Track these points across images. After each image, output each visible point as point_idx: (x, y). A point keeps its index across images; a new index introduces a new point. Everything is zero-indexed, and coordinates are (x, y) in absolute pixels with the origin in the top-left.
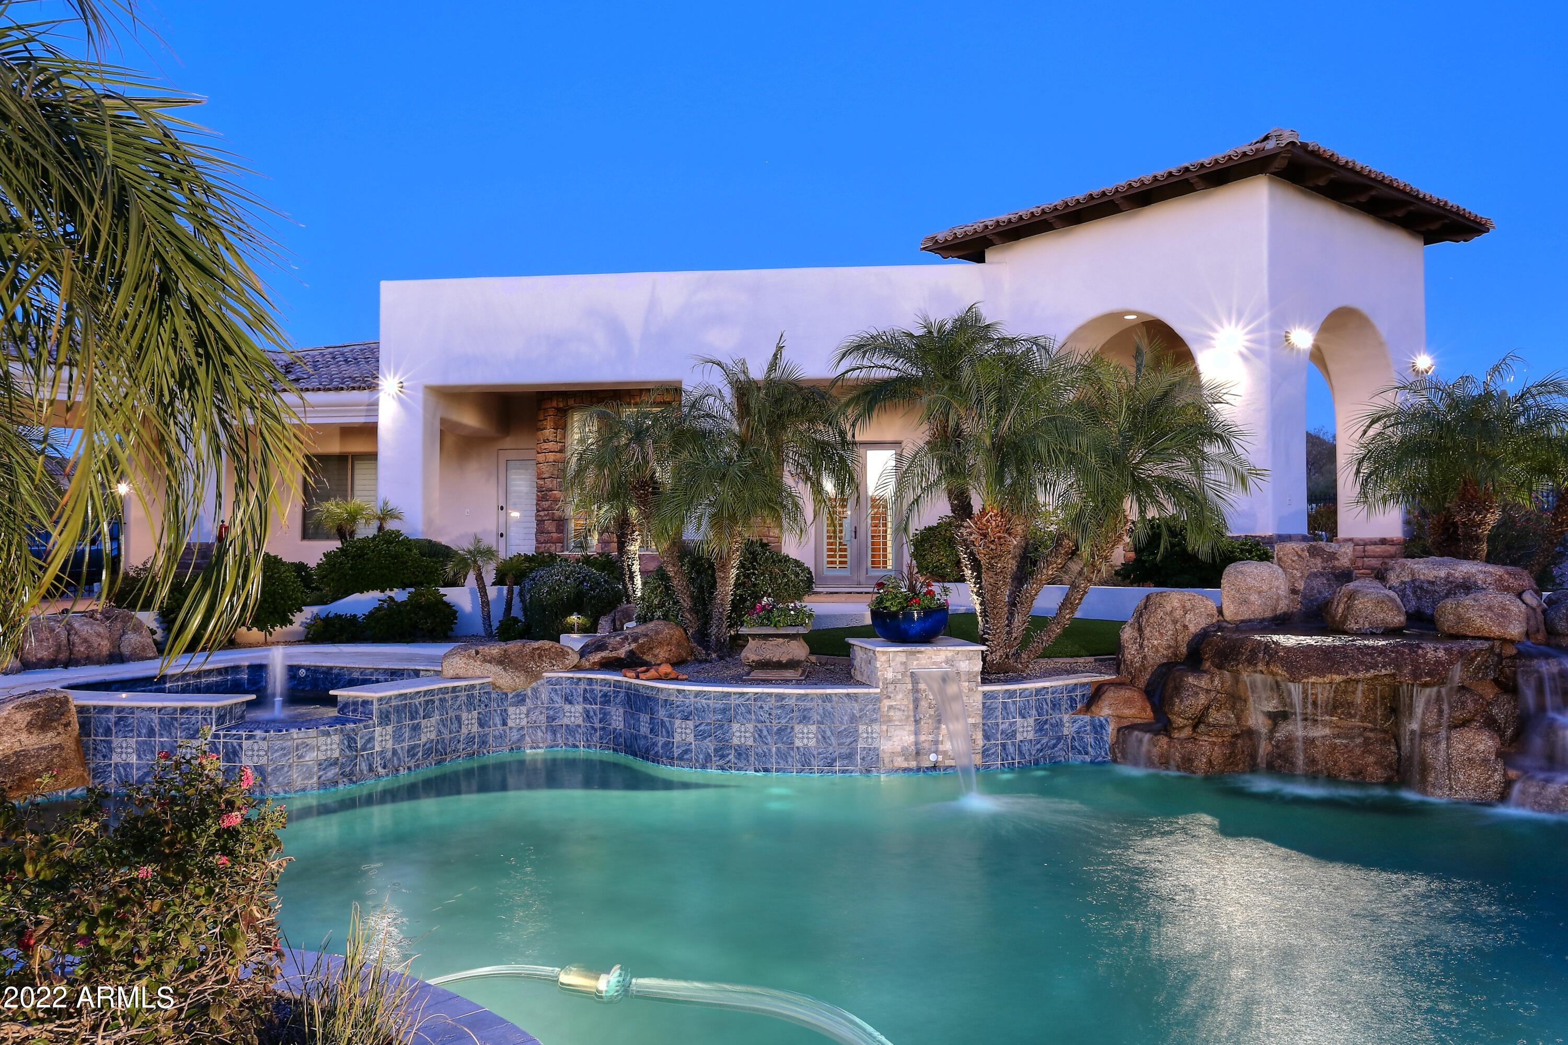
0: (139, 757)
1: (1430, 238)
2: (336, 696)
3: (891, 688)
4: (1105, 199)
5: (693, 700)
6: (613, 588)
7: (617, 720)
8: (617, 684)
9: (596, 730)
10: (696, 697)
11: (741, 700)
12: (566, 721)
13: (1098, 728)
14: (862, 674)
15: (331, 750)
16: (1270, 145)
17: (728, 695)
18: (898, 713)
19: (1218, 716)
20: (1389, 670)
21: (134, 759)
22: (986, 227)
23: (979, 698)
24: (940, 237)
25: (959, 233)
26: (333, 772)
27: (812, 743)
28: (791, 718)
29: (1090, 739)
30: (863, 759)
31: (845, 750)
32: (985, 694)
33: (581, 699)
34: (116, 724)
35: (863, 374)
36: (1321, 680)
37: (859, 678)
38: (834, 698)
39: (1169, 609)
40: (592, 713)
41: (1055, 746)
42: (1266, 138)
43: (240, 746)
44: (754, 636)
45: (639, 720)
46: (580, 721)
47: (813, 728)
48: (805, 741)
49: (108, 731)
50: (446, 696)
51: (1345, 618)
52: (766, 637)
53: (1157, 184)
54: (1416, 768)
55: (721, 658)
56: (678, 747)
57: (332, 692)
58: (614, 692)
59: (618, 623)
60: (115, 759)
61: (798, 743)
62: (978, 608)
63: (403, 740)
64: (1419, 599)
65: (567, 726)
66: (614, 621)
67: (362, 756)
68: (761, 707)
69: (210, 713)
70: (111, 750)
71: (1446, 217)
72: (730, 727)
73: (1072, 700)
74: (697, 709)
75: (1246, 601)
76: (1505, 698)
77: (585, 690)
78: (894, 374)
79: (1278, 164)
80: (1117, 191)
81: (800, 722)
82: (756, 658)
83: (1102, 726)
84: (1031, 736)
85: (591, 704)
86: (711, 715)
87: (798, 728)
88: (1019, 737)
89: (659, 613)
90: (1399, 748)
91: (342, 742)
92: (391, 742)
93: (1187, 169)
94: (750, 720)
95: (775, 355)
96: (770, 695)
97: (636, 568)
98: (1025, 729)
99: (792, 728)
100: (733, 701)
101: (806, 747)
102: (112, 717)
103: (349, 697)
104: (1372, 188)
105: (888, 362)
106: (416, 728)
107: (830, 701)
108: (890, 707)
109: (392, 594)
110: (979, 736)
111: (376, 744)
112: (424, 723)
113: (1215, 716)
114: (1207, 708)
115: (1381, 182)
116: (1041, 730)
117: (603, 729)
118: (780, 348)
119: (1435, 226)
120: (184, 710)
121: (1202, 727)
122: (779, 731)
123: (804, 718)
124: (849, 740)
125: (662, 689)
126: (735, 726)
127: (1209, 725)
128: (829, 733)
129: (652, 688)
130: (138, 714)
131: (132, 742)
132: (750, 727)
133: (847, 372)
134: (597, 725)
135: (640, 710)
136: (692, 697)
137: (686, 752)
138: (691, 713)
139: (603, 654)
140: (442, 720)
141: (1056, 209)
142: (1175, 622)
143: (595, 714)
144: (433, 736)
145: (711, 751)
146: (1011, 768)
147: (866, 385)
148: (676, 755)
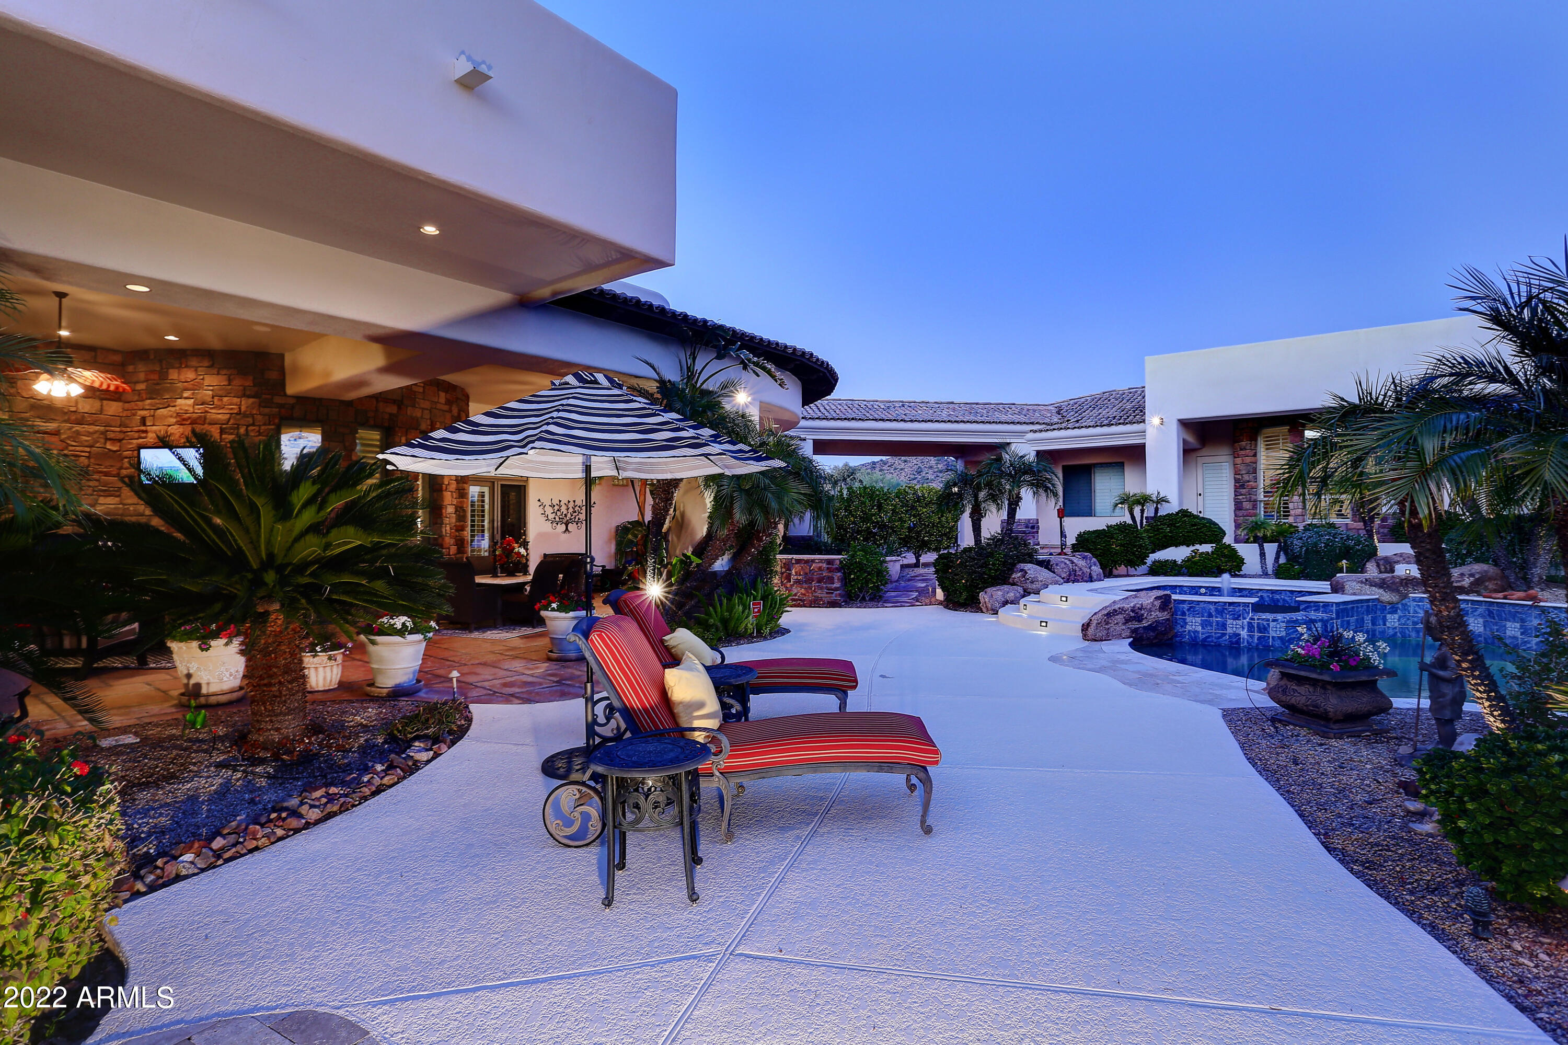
0: (1203, 628)
8: (1475, 603)
21: (1199, 629)
34: (1188, 610)
43: (1268, 625)
45: (1504, 626)
49: (1184, 614)
58: (1472, 608)
60: (1188, 628)
70: (1186, 623)
102: (1186, 606)
120: (1231, 604)
129: (1523, 606)
130: (1202, 605)
131: (1199, 620)
135: (1507, 620)
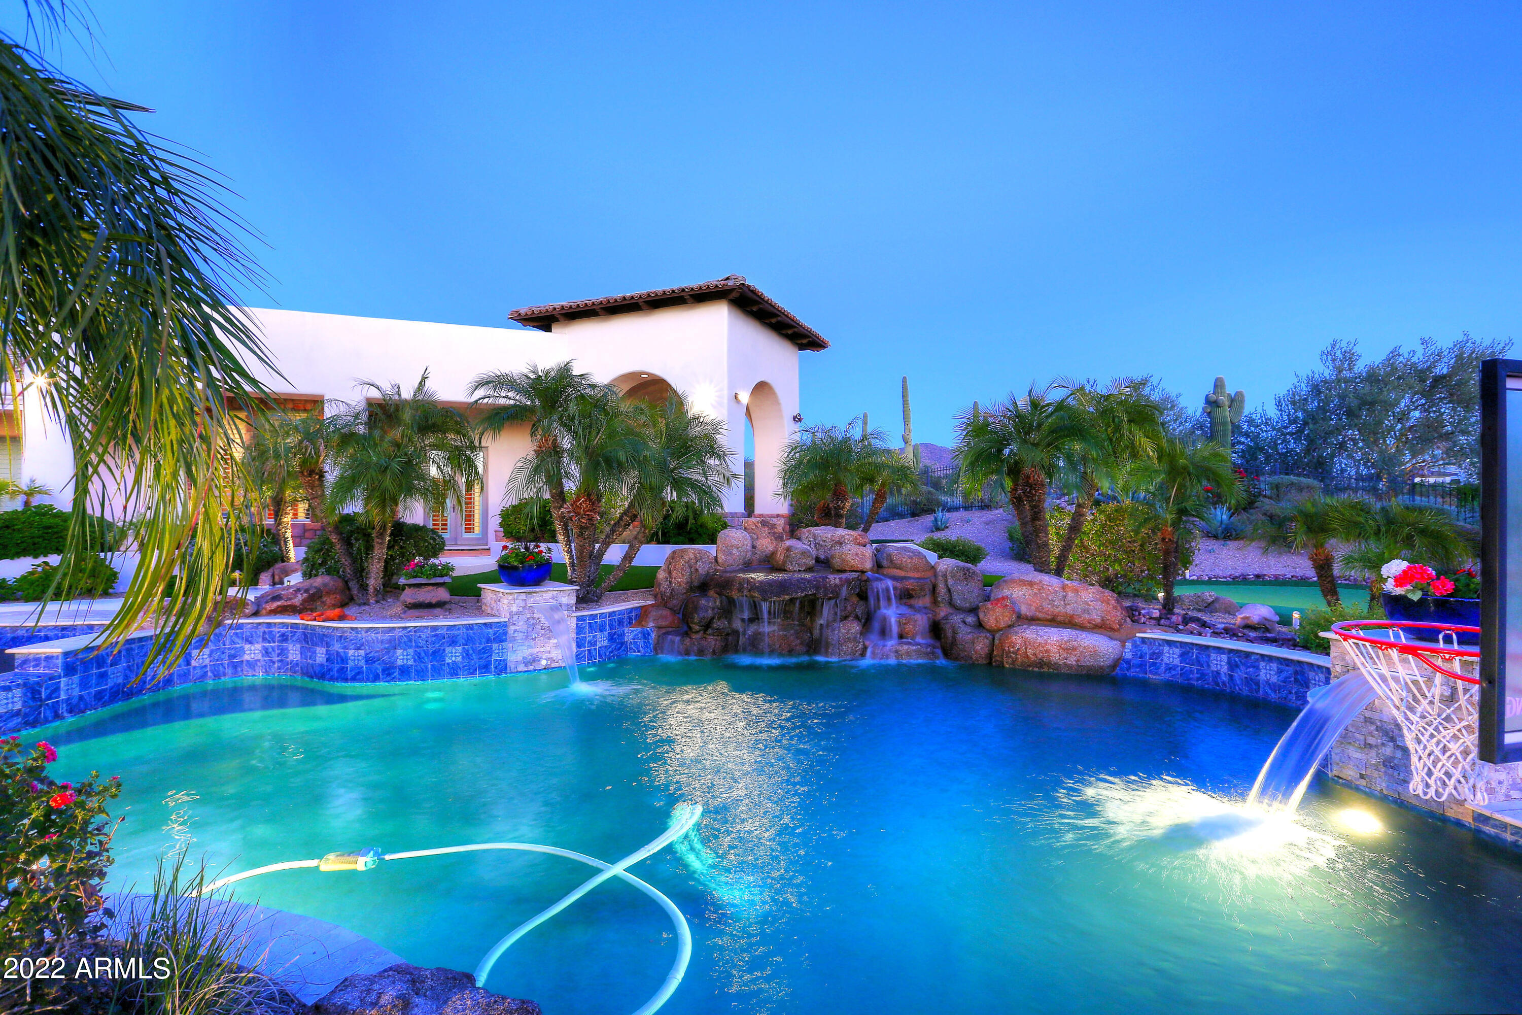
1: (802, 347)
2: (13, 655)
3: (515, 618)
4: (632, 301)
5: (365, 635)
6: (271, 551)
7: (294, 653)
8: (294, 626)
9: (274, 663)
10: (367, 632)
12: (246, 657)
13: (646, 635)
14: (492, 609)
15: (13, 703)
16: (730, 283)
17: (394, 628)
18: (521, 634)
19: (719, 624)
20: (813, 591)
22: (555, 309)
23: (574, 621)
24: (523, 312)
25: (536, 310)
26: (15, 722)
27: (459, 659)
28: (443, 643)
29: (641, 642)
30: (496, 668)
31: (482, 662)
32: (579, 619)
33: (261, 640)
35: (491, 401)
36: (778, 599)
37: (489, 611)
38: (476, 627)
39: (687, 559)
40: (270, 650)
41: (619, 649)
42: (728, 279)
44: (410, 586)
45: (315, 652)
46: (259, 657)
47: (460, 649)
48: (454, 658)
50: (133, 646)
51: (784, 562)
52: (419, 586)
53: (665, 297)
54: (823, 644)
55: (377, 602)
56: (351, 671)
57: (8, 651)
58: (291, 632)
59: (277, 578)
61: (448, 660)
62: (567, 561)
63: (90, 687)
64: (818, 550)
65: (248, 661)
66: (273, 576)
67: (47, 705)
68: (420, 637)
71: (809, 337)
72: (395, 653)
73: (630, 618)
74: (368, 642)
75: (731, 554)
76: (862, 603)
77: (264, 632)
78: (512, 402)
79: (734, 295)
80: (640, 297)
81: (450, 645)
82: (412, 601)
83: (649, 634)
84: (606, 643)
85: (269, 642)
86: (379, 645)
87: (448, 650)
88: (599, 645)
89: (322, 570)
90: (812, 634)
91: (25, 695)
92: (77, 689)
93: (683, 290)
94: (410, 647)
95: (421, 383)
96: (427, 627)
97: (289, 534)
98: (602, 641)
99: (444, 650)
100: (397, 634)
101: (455, 663)
103: (30, 654)
104: (779, 316)
105: (510, 394)
106: (103, 676)
107: (472, 629)
108: (515, 631)
109: (46, 559)
110: (574, 645)
111: (62, 693)
112: (110, 670)
113: (717, 624)
114: (713, 618)
115: (783, 313)
116: (612, 639)
117: (281, 661)
118: (424, 379)
119: (805, 341)
121: (710, 631)
122: (434, 653)
123: (453, 642)
124: (485, 656)
125: (337, 628)
126: (399, 652)
127: (713, 629)
128: (471, 652)
129: (328, 628)
132: (411, 651)
133: (480, 399)
134: (276, 659)
135: (317, 645)
136: (363, 632)
137: (358, 673)
138: (362, 645)
139: (279, 603)
140: (129, 667)
141: (601, 303)
142: (691, 567)
143: (274, 650)
144: (120, 681)
145: (380, 671)
146: (594, 664)
147: (494, 409)
148: (349, 676)
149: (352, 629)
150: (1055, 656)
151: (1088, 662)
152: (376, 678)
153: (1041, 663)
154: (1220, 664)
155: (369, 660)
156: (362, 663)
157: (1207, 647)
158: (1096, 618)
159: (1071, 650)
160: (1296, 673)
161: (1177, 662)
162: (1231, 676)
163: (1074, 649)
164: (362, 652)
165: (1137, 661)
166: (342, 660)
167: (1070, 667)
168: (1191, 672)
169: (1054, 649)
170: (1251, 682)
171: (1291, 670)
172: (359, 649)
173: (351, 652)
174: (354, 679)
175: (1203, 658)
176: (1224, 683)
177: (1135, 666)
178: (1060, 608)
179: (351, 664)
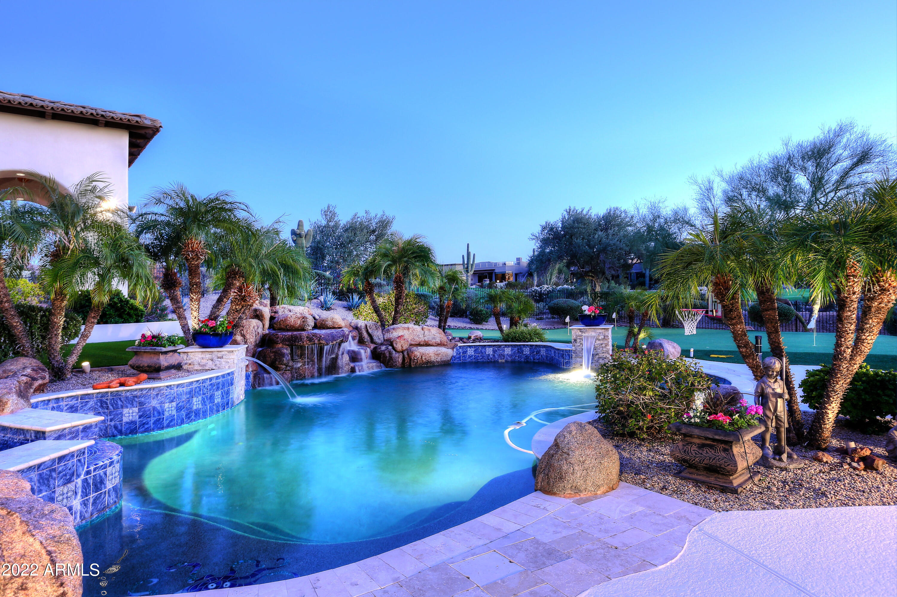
3: (236, 368)
5: (175, 389)
10: (177, 388)
11: (197, 385)
17: (192, 383)
27: (220, 400)
28: (214, 390)
30: (231, 403)
31: (227, 400)
37: (197, 367)
45: (120, 414)
47: (220, 392)
48: (218, 399)
56: (166, 420)
58: (82, 403)
61: (216, 401)
68: (205, 386)
69: (84, 453)
72: (192, 400)
74: (177, 395)
81: (217, 390)
86: (184, 396)
87: (216, 394)
94: (200, 395)
96: (207, 379)
99: (214, 394)
100: (194, 386)
101: (218, 403)
107: (224, 377)
108: (236, 377)
122: (210, 397)
123: (218, 388)
124: (228, 396)
125: (154, 388)
126: (194, 399)
128: (224, 394)
132: (200, 398)
135: (123, 407)
136: (175, 388)
137: (171, 421)
138: (174, 398)
145: (184, 417)
148: (165, 425)
149: (167, 387)
150: (433, 359)
151: (445, 359)
152: (182, 422)
153: (428, 362)
154: (489, 351)
155: (179, 409)
156: (174, 412)
157: (485, 346)
158: (438, 340)
159: (438, 355)
160: (518, 349)
161: (473, 354)
162: (494, 355)
163: (440, 354)
164: (174, 404)
165: (458, 356)
166: (159, 413)
167: (438, 362)
168: (479, 356)
169: (432, 355)
170: (502, 356)
171: (516, 349)
172: (172, 401)
173: (167, 405)
174: (168, 426)
175: (483, 350)
176: (491, 358)
177: (457, 358)
178: (421, 339)
179: (166, 414)
